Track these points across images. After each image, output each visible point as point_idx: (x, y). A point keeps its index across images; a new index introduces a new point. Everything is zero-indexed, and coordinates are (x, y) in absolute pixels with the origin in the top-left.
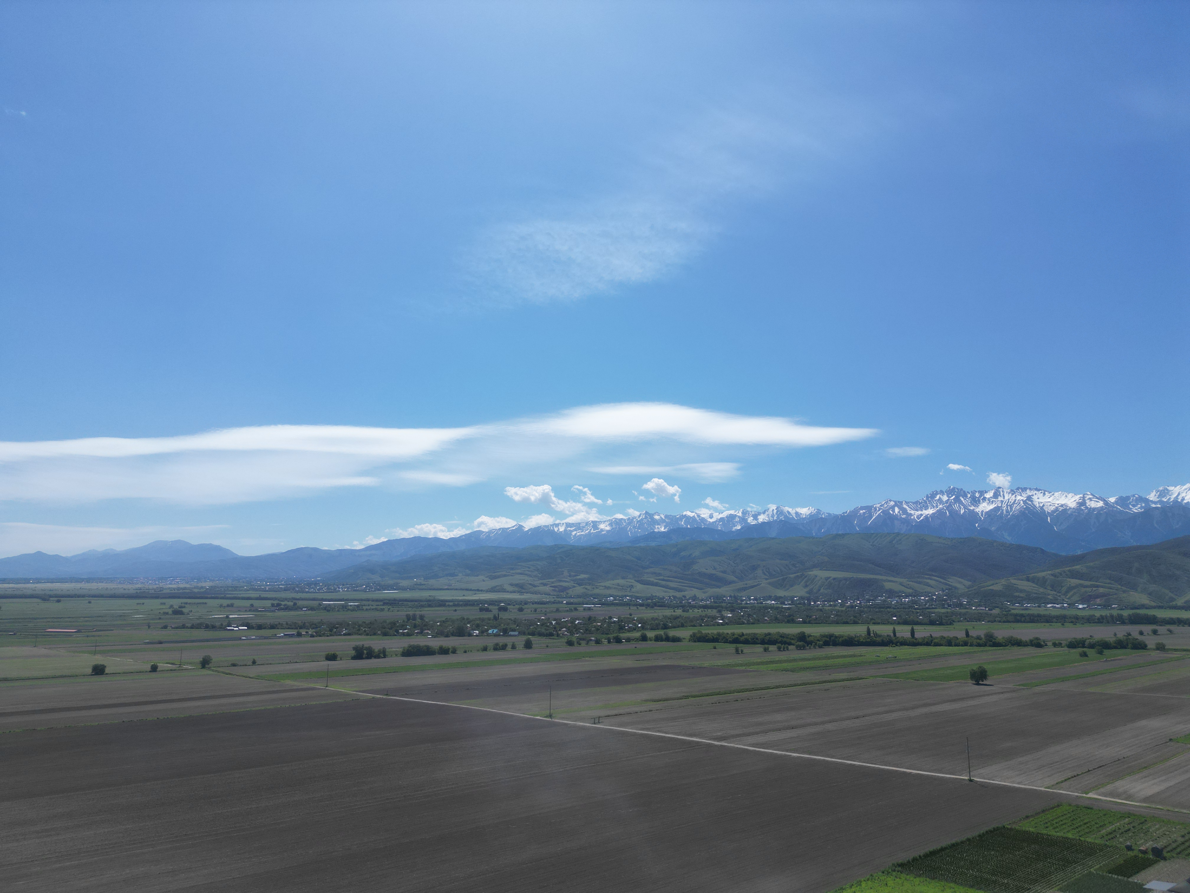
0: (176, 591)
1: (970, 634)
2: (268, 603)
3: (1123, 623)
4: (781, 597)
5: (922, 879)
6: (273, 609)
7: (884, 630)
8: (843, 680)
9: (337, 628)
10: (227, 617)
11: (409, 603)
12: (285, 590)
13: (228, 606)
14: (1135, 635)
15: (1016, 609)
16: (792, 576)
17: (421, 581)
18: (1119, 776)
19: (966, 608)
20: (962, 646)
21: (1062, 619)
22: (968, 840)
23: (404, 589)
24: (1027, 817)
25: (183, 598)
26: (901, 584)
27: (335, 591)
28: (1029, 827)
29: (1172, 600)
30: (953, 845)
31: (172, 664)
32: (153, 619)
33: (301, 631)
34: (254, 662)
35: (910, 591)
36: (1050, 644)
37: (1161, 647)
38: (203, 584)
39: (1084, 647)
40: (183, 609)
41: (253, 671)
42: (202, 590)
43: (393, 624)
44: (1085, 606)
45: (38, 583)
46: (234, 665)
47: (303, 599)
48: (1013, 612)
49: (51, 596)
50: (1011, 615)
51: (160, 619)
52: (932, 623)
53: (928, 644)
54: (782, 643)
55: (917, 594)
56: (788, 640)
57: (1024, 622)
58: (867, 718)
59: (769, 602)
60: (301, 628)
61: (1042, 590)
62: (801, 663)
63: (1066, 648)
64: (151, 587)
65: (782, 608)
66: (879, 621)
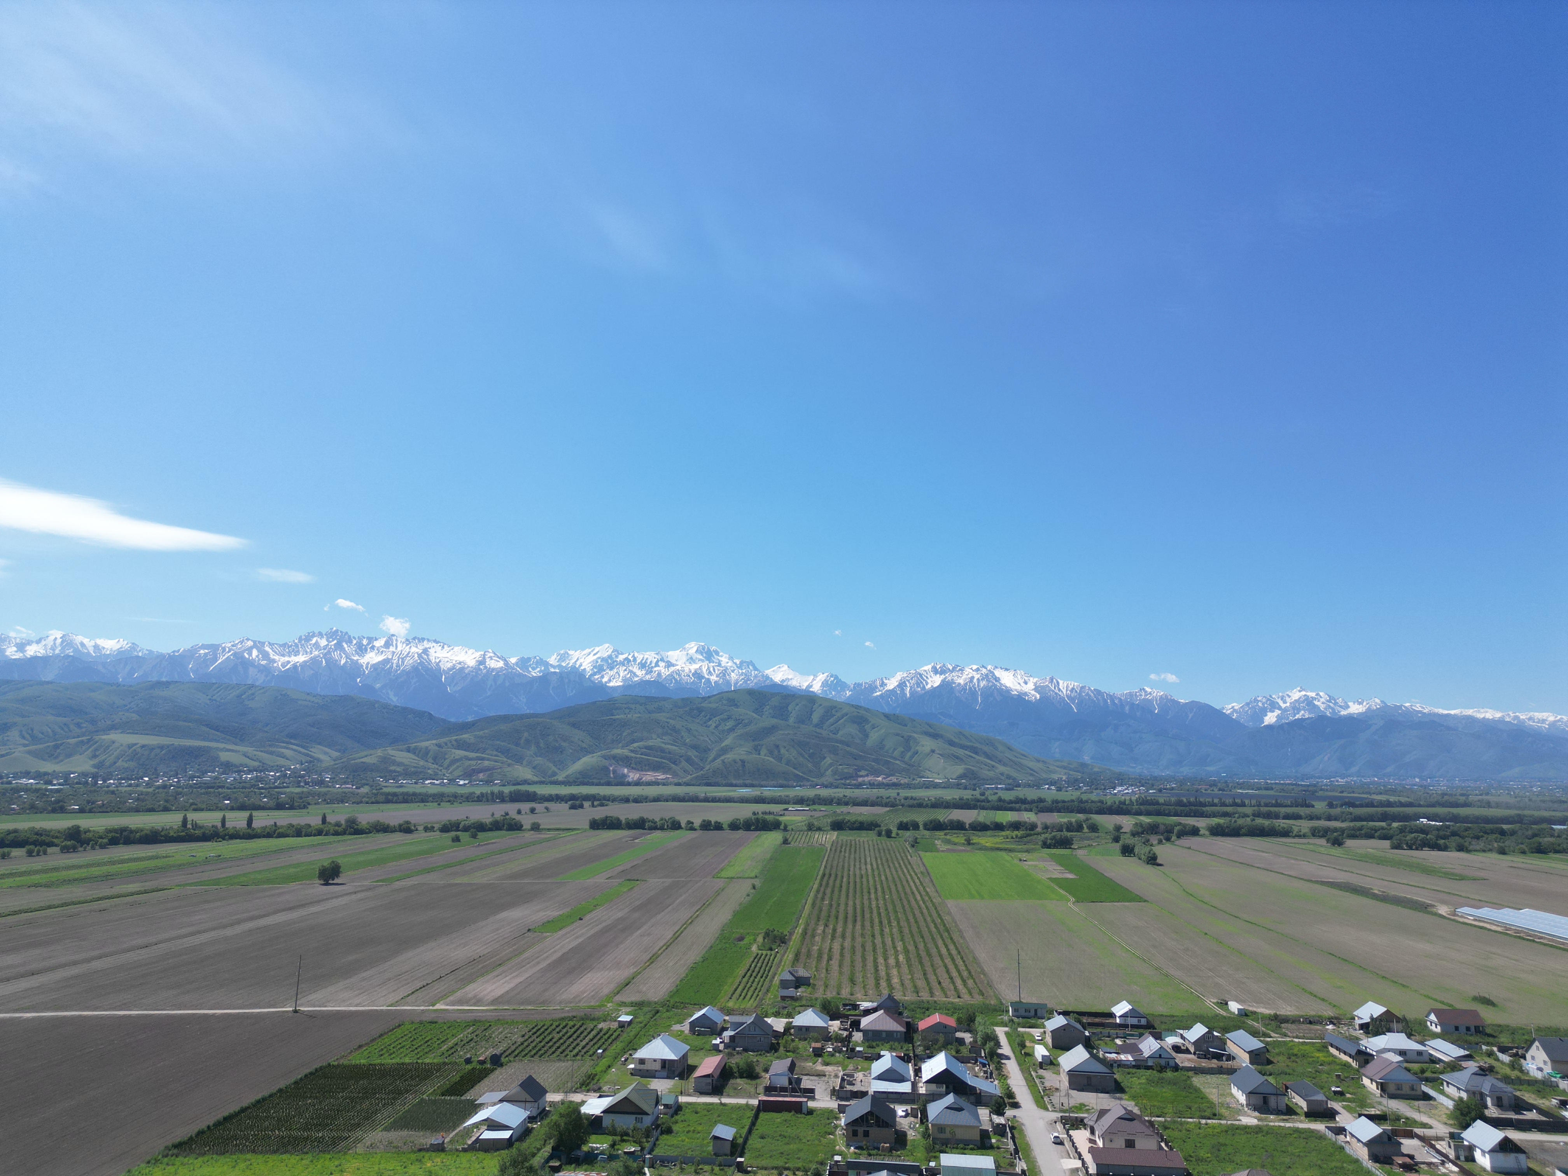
1: (328, 820)
3: (503, 801)
4: (46, 774)
5: (206, 1158)
7: (208, 819)
8: (132, 894)
14: (513, 815)
15: (390, 787)
16: (72, 741)
18: (471, 979)
19: (328, 787)
20: (315, 835)
21: (439, 798)
22: (280, 1090)
24: (360, 1047)
26: (245, 755)
28: (360, 1059)
29: (554, 774)
30: (258, 1102)
35: (256, 764)
36: (421, 828)
37: (536, 827)
39: (457, 830)
44: (467, 782)
48: (385, 790)
50: (382, 794)
52: (280, 807)
53: (269, 835)
54: (35, 843)
55: (264, 768)
56: (48, 839)
57: (396, 802)
58: (159, 946)
59: (24, 781)
61: (422, 763)
62: (64, 873)
63: (438, 833)
65: (47, 790)
66: (204, 806)
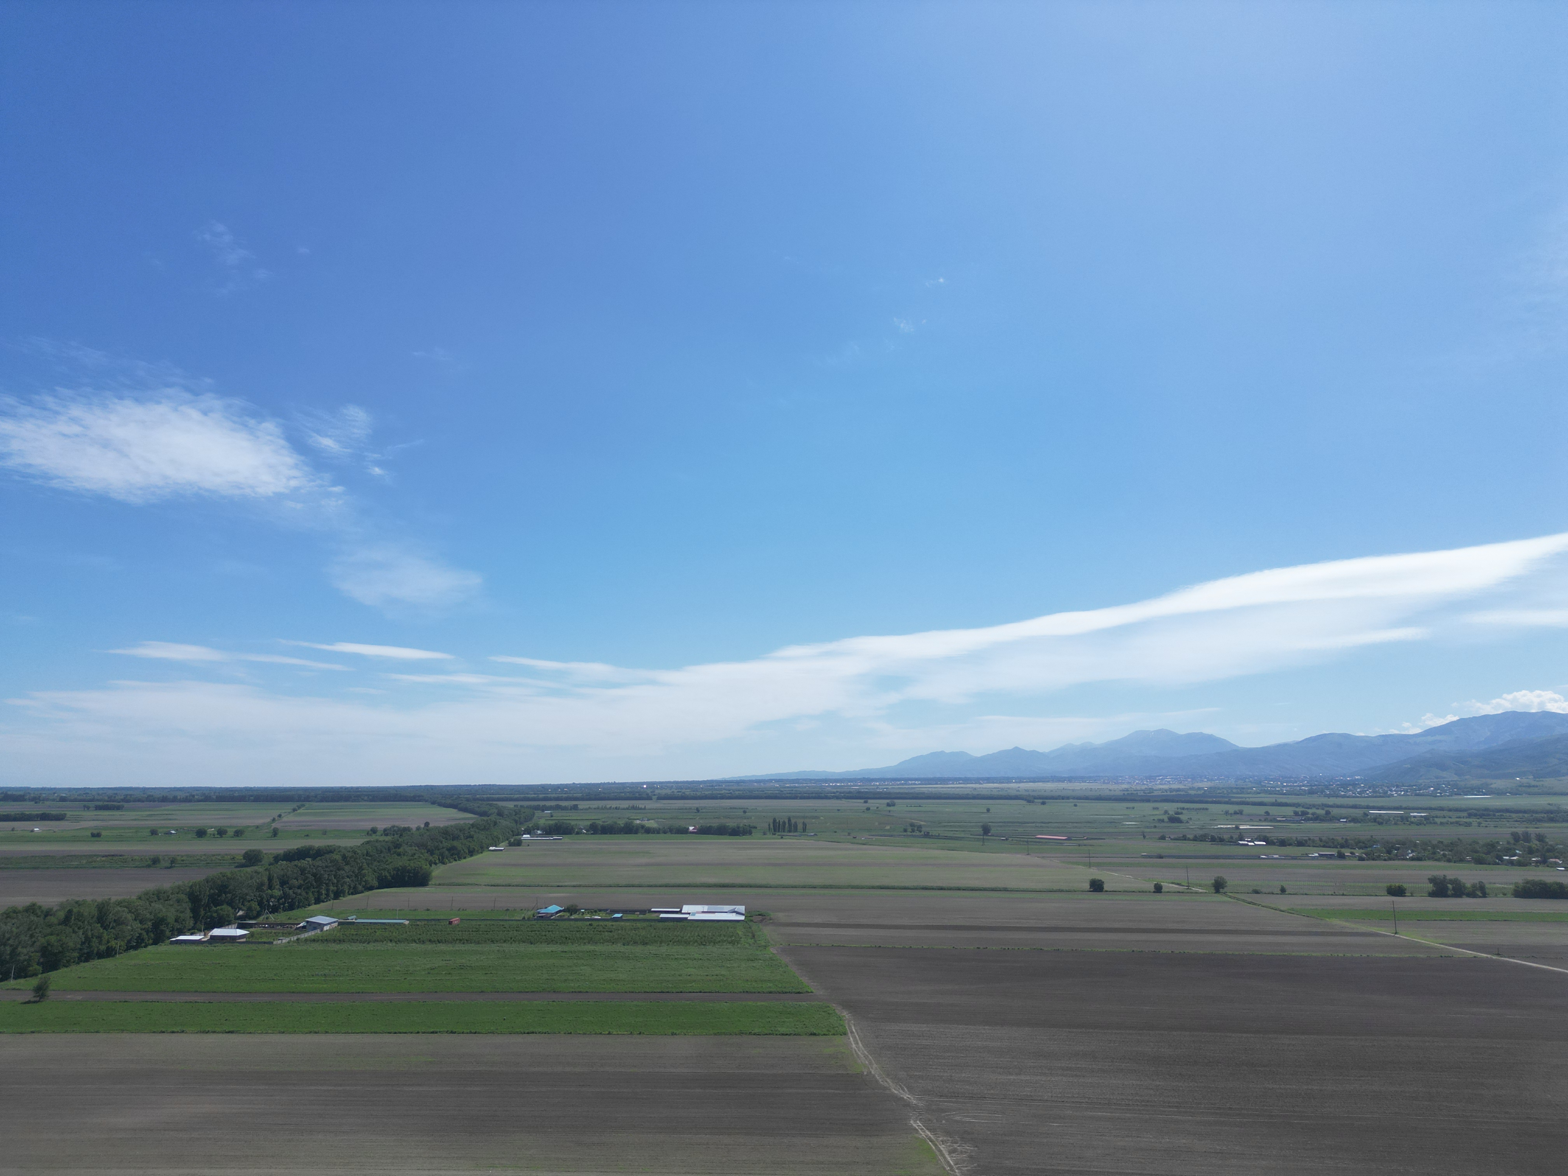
0: (1169, 793)
2: (1289, 811)
6: (1297, 818)
9: (1397, 849)
10: (1237, 828)
11: (1514, 815)
12: (1311, 792)
13: (1236, 813)
17: (1529, 780)
23: (1500, 793)
25: (1178, 802)
27: (1385, 795)
31: (1178, 884)
32: (1148, 827)
33: (1343, 850)
34: (1283, 890)
38: (1200, 785)
40: (1180, 816)
41: (1284, 902)
42: (1199, 792)
43: (1491, 847)
45: (1020, 782)
46: (1256, 892)
47: (1338, 806)
49: (1035, 798)
51: (1155, 827)
60: (1342, 847)
64: (1138, 788)
